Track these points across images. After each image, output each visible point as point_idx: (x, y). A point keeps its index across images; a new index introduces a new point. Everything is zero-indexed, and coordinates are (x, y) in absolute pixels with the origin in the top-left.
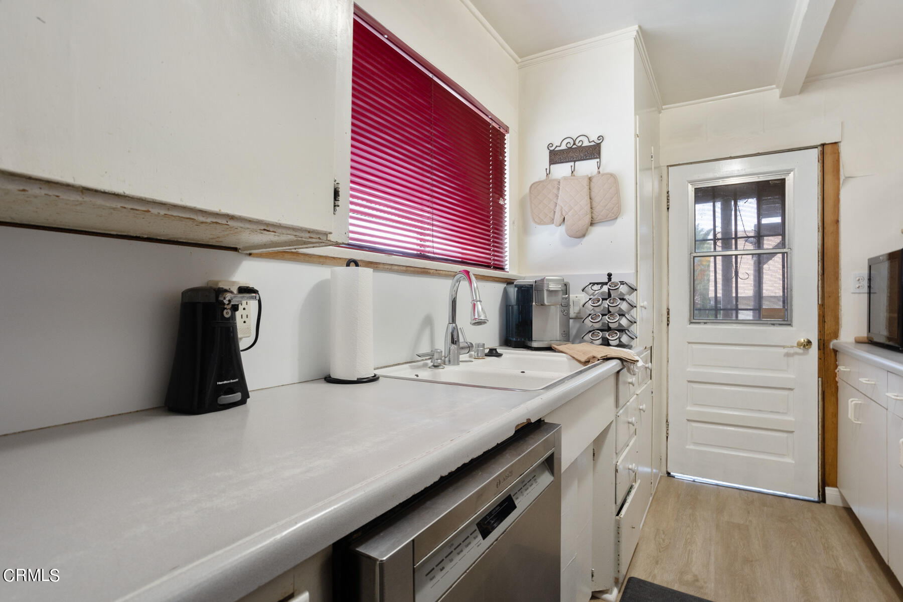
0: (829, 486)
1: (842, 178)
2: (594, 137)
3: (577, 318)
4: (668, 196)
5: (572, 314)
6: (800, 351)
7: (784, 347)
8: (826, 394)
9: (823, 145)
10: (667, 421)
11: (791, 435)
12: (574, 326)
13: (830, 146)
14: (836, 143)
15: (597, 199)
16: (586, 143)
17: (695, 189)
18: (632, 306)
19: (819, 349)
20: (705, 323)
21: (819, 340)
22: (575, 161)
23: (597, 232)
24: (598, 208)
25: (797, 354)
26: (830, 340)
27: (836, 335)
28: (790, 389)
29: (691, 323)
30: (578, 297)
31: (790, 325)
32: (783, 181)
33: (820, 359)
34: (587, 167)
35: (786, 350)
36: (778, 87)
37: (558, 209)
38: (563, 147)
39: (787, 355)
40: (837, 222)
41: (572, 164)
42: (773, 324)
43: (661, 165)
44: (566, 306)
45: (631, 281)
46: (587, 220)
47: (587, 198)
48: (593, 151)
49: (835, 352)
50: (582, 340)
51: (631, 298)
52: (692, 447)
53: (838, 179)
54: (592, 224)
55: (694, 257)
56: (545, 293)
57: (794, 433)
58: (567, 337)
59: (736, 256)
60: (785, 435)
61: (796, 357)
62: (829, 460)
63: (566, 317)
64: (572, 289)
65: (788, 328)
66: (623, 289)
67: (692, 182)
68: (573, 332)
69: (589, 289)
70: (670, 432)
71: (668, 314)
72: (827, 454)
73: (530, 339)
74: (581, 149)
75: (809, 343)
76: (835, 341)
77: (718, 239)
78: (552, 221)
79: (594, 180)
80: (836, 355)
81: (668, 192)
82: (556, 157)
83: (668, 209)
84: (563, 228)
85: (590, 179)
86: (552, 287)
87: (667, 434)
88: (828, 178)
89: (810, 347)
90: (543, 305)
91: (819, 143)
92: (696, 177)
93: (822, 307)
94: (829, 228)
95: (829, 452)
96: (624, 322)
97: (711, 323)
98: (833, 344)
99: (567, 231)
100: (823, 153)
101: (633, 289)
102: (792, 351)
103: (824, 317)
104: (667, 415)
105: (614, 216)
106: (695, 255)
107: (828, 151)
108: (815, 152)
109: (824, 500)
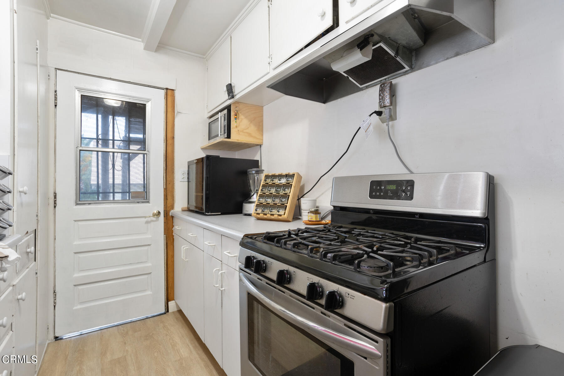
0: (170, 301)
1: (176, 112)
4: (56, 95)
6: (154, 219)
7: (145, 217)
8: (168, 244)
9: (167, 89)
10: (54, 292)
11: (150, 275)
13: (170, 91)
14: (173, 90)
17: (82, 95)
19: (164, 217)
20: (89, 204)
21: (164, 211)
25: (152, 221)
26: (170, 211)
27: (172, 207)
28: (149, 245)
29: (77, 204)
31: (148, 202)
32: (145, 105)
33: (165, 223)
35: (146, 219)
36: (143, 41)
39: (147, 222)
40: (173, 138)
42: (138, 202)
43: (49, 66)
49: (172, 217)
52: (79, 307)
53: (174, 112)
55: (80, 150)
57: (152, 274)
59: (113, 153)
60: (146, 277)
61: (152, 223)
62: (170, 285)
65: (147, 204)
67: (79, 89)
70: (57, 301)
71: (55, 197)
72: (169, 281)
75: (159, 213)
76: (172, 211)
77: (100, 139)
80: (173, 219)
81: (56, 91)
83: (56, 106)
87: (55, 303)
88: (169, 110)
89: (160, 216)
91: (165, 87)
92: (82, 86)
93: (166, 190)
94: (169, 141)
95: (170, 280)
97: (94, 203)
98: (171, 213)
100: (167, 94)
102: (149, 219)
103: (167, 196)
104: (55, 286)
106: (81, 148)
107: (169, 93)
108: (163, 92)
109: (168, 311)
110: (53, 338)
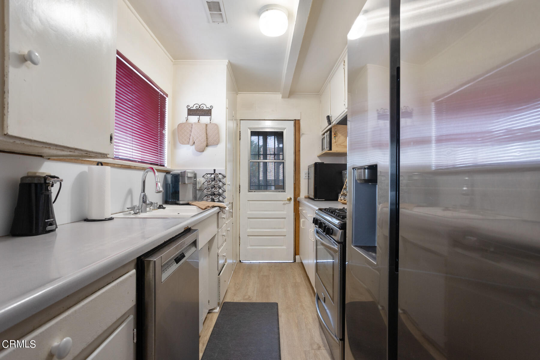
0: (297, 255)
1: (301, 134)
2: (209, 106)
3: (200, 190)
4: (240, 134)
5: (198, 188)
6: (288, 202)
7: (282, 201)
8: (296, 219)
9: (295, 120)
10: (239, 237)
11: (285, 237)
12: (199, 194)
13: (297, 121)
14: (299, 120)
15: (209, 135)
16: (205, 108)
17: (251, 131)
18: (224, 184)
19: (294, 201)
20: (255, 192)
21: (294, 197)
22: (200, 116)
23: (209, 150)
24: (210, 139)
25: (287, 203)
26: (297, 197)
27: (299, 195)
28: (285, 218)
29: (249, 192)
30: (201, 180)
31: (285, 192)
32: (282, 133)
33: (294, 205)
34: (205, 119)
35: (283, 202)
36: (281, 94)
37: (191, 138)
38: (194, 108)
39: (284, 204)
40: (299, 151)
41: (198, 117)
42: (279, 192)
43: (238, 119)
44: (195, 184)
45: (224, 173)
46: (205, 144)
47: (205, 134)
48: (208, 112)
50: (202, 200)
51: (224, 180)
52: (250, 247)
53: (300, 134)
54: (207, 146)
55: (250, 162)
56: (186, 177)
57: (286, 236)
58: (195, 199)
60: (283, 237)
61: (287, 205)
62: (297, 245)
63: (195, 189)
64: (198, 176)
65: (284, 193)
66: (220, 176)
67: (250, 128)
68: (198, 196)
69: (206, 176)
70: (241, 242)
71: (240, 188)
73: (178, 200)
74: (203, 110)
75: (291, 199)
76: (299, 198)
78: (188, 143)
79: (208, 126)
80: (299, 203)
81: (240, 132)
82: (191, 112)
83: (240, 139)
84: (193, 147)
85: (206, 125)
86: (189, 175)
87: (240, 243)
88: (297, 133)
89: (291, 201)
90: (185, 183)
91: (294, 119)
92: (251, 127)
93: (295, 184)
94: (297, 153)
95: (297, 242)
96: (221, 191)
99: (195, 148)
100: (295, 123)
101: (224, 177)
102: (285, 202)
103: (295, 188)
104: (239, 234)
105: (216, 143)
106: (251, 161)
107: (297, 123)
108: (293, 122)
109: (295, 261)
110: (239, 261)
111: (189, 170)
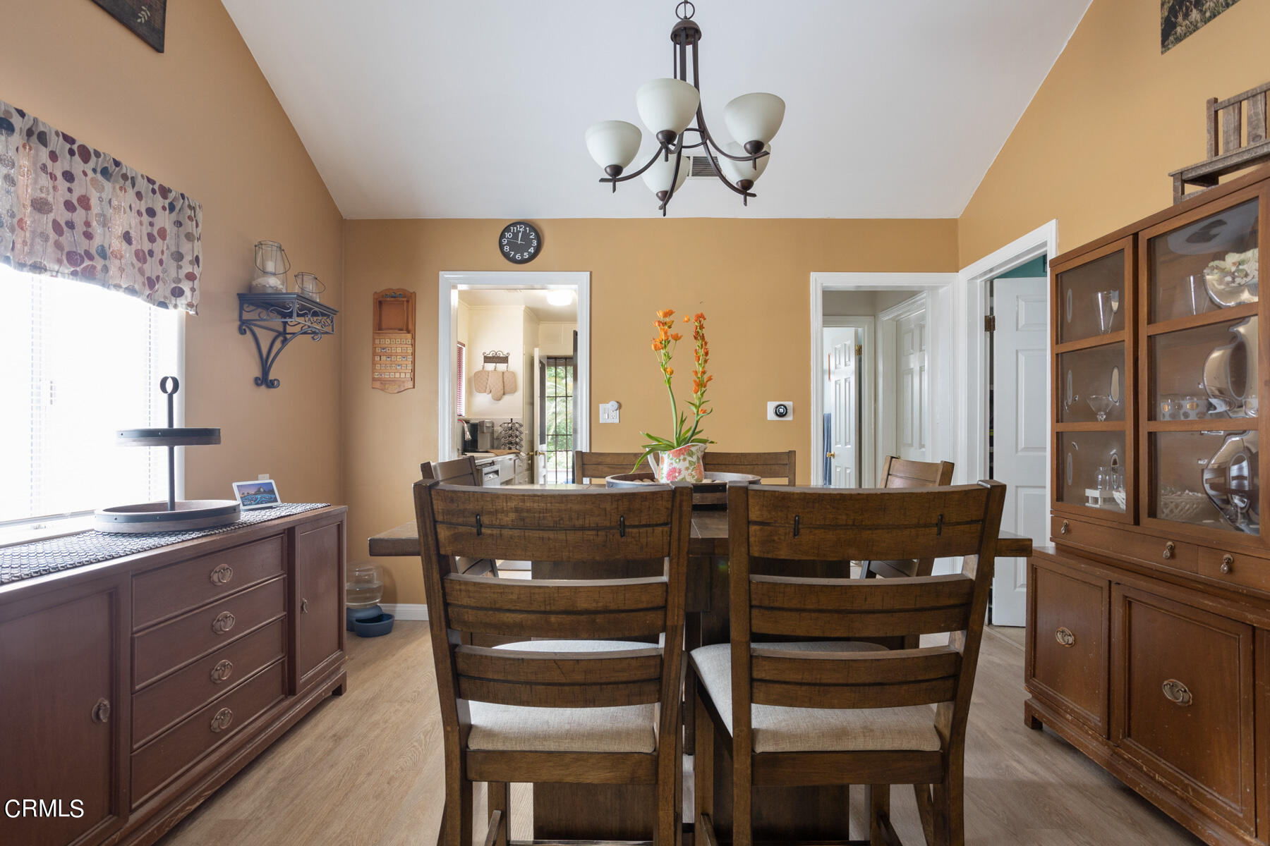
2: (505, 353)
3: (497, 439)
5: (495, 437)
12: (496, 443)
15: (506, 383)
16: (501, 355)
18: (521, 433)
22: (496, 363)
23: (507, 398)
24: (506, 388)
30: (498, 429)
34: (501, 367)
37: (488, 386)
38: (491, 355)
41: (494, 364)
44: (492, 433)
45: (521, 422)
46: (502, 392)
47: (501, 383)
48: (504, 360)
50: (500, 449)
51: (521, 429)
54: (504, 394)
56: (485, 428)
58: (493, 447)
63: (492, 439)
64: (495, 424)
66: (517, 425)
68: (495, 445)
69: (503, 426)
73: (477, 448)
74: (499, 358)
78: (485, 392)
79: (505, 374)
82: (488, 359)
84: (490, 395)
85: (503, 373)
86: (488, 425)
90: (483, 433)
96: (517, 440)
99: (492, 396)
101: (521, 426)
105: (514, 390)
111: (487, 419)
